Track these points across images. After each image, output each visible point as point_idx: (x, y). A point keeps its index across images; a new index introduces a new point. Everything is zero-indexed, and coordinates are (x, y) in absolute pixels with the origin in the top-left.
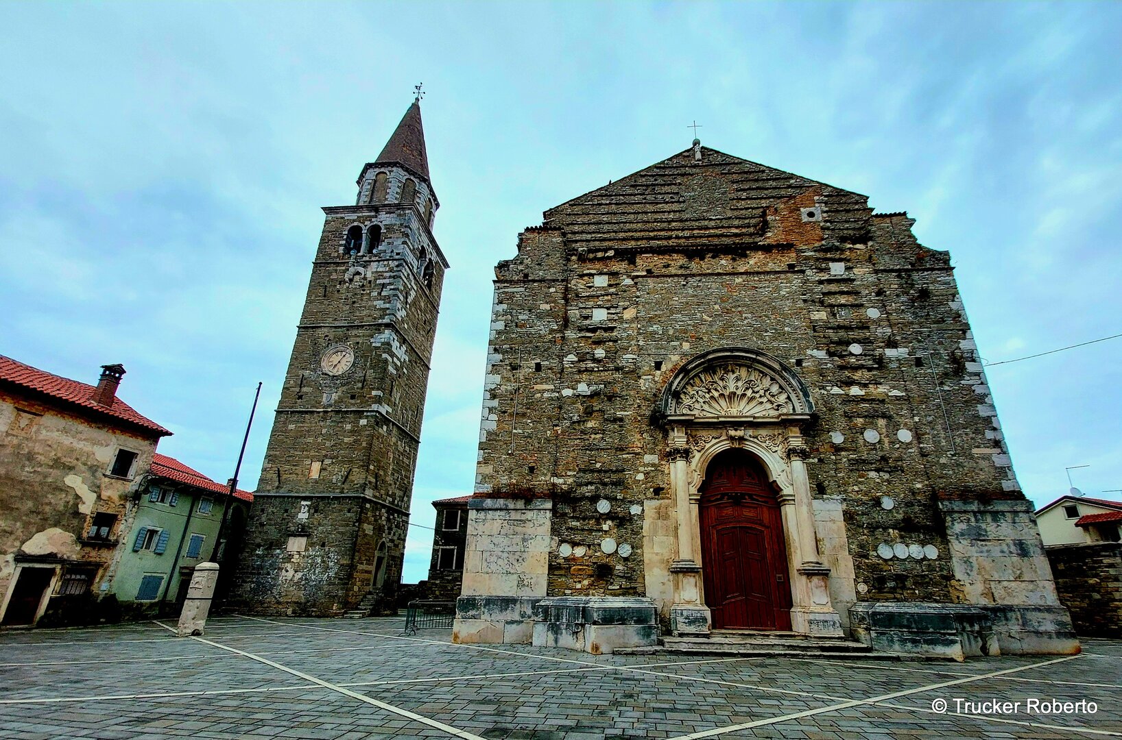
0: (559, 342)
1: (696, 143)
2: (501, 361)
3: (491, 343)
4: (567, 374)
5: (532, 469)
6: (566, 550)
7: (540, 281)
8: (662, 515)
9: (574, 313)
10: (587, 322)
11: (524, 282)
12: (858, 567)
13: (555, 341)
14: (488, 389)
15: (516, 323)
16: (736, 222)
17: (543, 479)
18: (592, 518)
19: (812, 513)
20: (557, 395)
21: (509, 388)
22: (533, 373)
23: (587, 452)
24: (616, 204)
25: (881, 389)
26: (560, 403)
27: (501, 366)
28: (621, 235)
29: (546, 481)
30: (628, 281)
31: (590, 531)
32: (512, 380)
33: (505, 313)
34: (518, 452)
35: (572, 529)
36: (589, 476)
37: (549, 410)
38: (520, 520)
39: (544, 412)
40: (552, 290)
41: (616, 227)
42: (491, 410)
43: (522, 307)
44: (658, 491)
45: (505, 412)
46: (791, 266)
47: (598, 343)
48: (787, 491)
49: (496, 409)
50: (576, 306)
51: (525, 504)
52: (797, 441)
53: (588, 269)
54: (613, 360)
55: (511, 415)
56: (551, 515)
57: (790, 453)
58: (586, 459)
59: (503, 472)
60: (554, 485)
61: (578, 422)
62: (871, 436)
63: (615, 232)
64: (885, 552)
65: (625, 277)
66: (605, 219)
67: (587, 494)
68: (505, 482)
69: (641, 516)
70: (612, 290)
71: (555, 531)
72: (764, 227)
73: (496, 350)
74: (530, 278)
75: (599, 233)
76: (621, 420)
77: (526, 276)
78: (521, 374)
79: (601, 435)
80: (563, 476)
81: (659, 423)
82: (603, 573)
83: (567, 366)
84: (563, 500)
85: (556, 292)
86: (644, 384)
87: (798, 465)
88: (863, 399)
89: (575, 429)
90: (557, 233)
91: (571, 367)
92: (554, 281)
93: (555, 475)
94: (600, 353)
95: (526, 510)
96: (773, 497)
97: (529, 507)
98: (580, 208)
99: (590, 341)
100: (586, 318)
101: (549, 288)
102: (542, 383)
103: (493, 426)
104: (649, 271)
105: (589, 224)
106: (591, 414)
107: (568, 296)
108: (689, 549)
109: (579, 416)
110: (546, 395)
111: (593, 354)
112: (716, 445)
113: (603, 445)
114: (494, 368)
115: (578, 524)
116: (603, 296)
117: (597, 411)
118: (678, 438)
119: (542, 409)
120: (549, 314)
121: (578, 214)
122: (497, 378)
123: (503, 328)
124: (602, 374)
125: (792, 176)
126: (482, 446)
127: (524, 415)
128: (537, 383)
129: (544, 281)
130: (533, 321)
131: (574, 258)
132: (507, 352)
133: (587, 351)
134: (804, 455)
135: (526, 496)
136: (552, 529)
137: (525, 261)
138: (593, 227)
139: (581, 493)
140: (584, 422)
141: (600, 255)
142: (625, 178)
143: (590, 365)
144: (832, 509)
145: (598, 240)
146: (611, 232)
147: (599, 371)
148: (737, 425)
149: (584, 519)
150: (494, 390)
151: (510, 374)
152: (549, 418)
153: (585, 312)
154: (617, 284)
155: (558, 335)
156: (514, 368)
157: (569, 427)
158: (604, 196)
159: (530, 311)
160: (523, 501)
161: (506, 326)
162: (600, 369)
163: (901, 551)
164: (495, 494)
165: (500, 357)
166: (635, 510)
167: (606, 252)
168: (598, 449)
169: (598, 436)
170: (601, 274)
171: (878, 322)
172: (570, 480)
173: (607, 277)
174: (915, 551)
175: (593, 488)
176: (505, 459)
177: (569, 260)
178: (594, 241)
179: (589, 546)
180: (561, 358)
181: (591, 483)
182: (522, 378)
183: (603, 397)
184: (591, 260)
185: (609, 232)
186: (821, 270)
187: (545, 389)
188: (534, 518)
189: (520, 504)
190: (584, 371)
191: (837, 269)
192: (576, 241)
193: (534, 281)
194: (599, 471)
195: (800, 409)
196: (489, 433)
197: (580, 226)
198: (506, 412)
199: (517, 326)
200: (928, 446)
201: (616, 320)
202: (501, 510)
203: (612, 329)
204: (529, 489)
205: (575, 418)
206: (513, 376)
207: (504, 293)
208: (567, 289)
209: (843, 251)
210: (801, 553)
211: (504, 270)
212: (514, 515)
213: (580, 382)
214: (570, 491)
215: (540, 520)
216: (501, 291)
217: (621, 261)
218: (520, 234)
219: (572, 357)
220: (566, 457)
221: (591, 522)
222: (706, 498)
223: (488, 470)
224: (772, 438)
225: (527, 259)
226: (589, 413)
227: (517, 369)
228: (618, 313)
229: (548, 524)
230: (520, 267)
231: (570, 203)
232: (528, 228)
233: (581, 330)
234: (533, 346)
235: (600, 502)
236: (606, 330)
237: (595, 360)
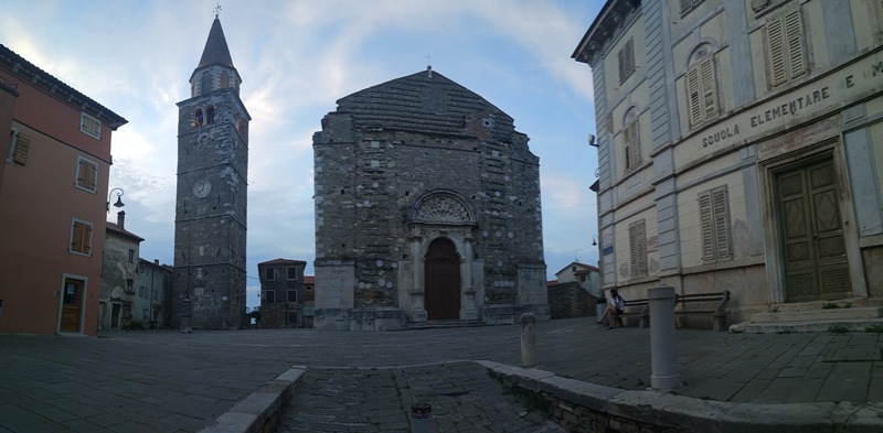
0: (353, 178)
1: (429, 68)
2: (322, 189)
3: (315, 179)
4: (358, 196)
5: (343, 245)
6: (362, 285)
7: (340, 143)
8: (407, 268)
9: (361, 162)
10: (369, 167)
11: (331, 144)
12: (486, 291)
13: (351, 177)
14: (316, 204)
15: (329, 168)
16: (449, 118)
18: (374, 269)
19: (472, 267)
20: (354, 206)
21: (328, 203)
22: (340, 195)
23: (370, 236)
24: (382, 98)
25: (505, 214)
26: (356, 211)
27: (322, 192)
28: (385, 117)
29: (351, 251)
30: (391, 146)
31: (373, 276)
32: (329, 199)
33: (321, 162)
34: (335, 237)
35: (364, 275)
36: (371, 249)
37: (351, 214)
38: (341, 270)
39: (348, 215)
41: (382, 112)
42: (320, 215)
43: (331, 158)
44: (405, 256)
45: (327, 216)
46: (475, 149)
47: (374, 179)
48: (463, 257)
50: (362, 158)
51: (342, 263)
52: (469, 236)
53: (368, 137)
54: (383, 189)
55: (330, 217)
56: (354, 268)
57: (466, 240)
58: (370, 240)
59: (329, 247)
60: (355, 253)
61: (365, 221)
62: (498, 234)
63: (381, 115)
64: (496, 284)
65: (389, 143)
66: (375, 106)
67: (371, 258)
68: (330, 252)
69: (397, 269)
70: (382, 150)
71: (356, 276)
72: (464, 125)
73: (319, 183)
74: (334, 142)
75: (372, 114)
76: (387, 220)
77: (331, 140)
78: (334, 196)
79: (377, 228)
80: (359, 248)
81: (408, 222)
82: (379, 296)
83: (358, 191)
84: (359, 261)
85: (350, 150)
86: (400, 202)
87: (468, 245)
88: (496, 217)
89: (363, 224)
90: (348, 115)
91: (360, 192)
92: (348, 143)
93: (355, 248)
94: (376, 185)
95: (342, 265)
96: (456, 260)
99: (370, 178)
100: (368, 165)
101: (346, 147)
102: (345, 200)
103: (322, 224)
104: (403, 142)
105: (366, 109)
107: (357, 152)
108: (418, 283)
109: (366, 218)
110: (348, 206)
111: (372, 186)
112: (434, 235)
113: (378, 233)
114: (319, 193)
115: (368, 272)
116: (377, 153)
117: (375, 215)
118: (416, 232)
120: (348, 162)
121: (359, 102)
122: (321, 198)
124: (377, 196)
125: (481, 98)
126: (317, 234)
127: (337, 217)
128: (343, 200)
129: (342, 143)
130: (338, 166)
131: (359, 130)
132: (325, 184)
133: (369, 183)
134: (471, 241)
135: (342, 259)
137: (330, 132)
138: (369, 111)
139: (368, 257)
140: (368, 221)
141: (374, 130)
143: (371, 191)
144: (480, 265)
145: (372, 119)
147: (375, 194)
148: (444, 226)
149: (370, 270)
150: (320, 204)
151: (328, 196)
152: (351, 219)
153: (368, 162)
154: (384, 147)
156: (330, 192)
157: (361, 223)
159: (335, 160)
160: (341, 261)
163: (502, 283)
164: (326, 258)
165: (321, 186)
166: (394, 265)
167: (377, 128)
168: (376, 235)
170: (375, 140)
171: (508, 182)
172: (363, 251)
173: (379, 143)
174: (507, 283)
175: (374, 254)
176: (329, 241)
177: (356, 131)
178: (370, 119)
179: (373, 283)
180: (355, 187)
181: (373, 252)
183: (378, 208)
184: (370, 132)
185: (378, 114)
186: (489, 153)
187: (347, 203)
188: (346, 269)
189: (340, 263)
190: (367, 194)
191: (495, 154)
192: (359, 119)
193: (337, 143)
194: (377, 246)
195: (472, 220)
196: (320, 227)
197: (361, 109)
200: (518, 240)
201: (384, 167)
202: (330, 266)
203: (382, 172)
204: (343, 255)
205: (364, 219)
206: (330, 197)
207: (319, 151)
208: (356, 148)
209: (498, 145)
210: (466, 286)
211: (319, 137)
212: (337, 268)
213: (366, 200)
214: (363, 256)
215: (349, 270)
216: (317, 149)
217: (387, 134)
219: (360, 187)
220: (360, 238)
221: (374, 271)
222: (429, 260)
223: (322, 246)
224: (459, 232)
225: (331, 130)
226: (371, 217)
228: (385, 164)
229: (353, 273)
230: (328, 136)
233: (365, 171)
234: (339, 180)
235: (377, 261)
236: (379, 172)
237: (373, 189)
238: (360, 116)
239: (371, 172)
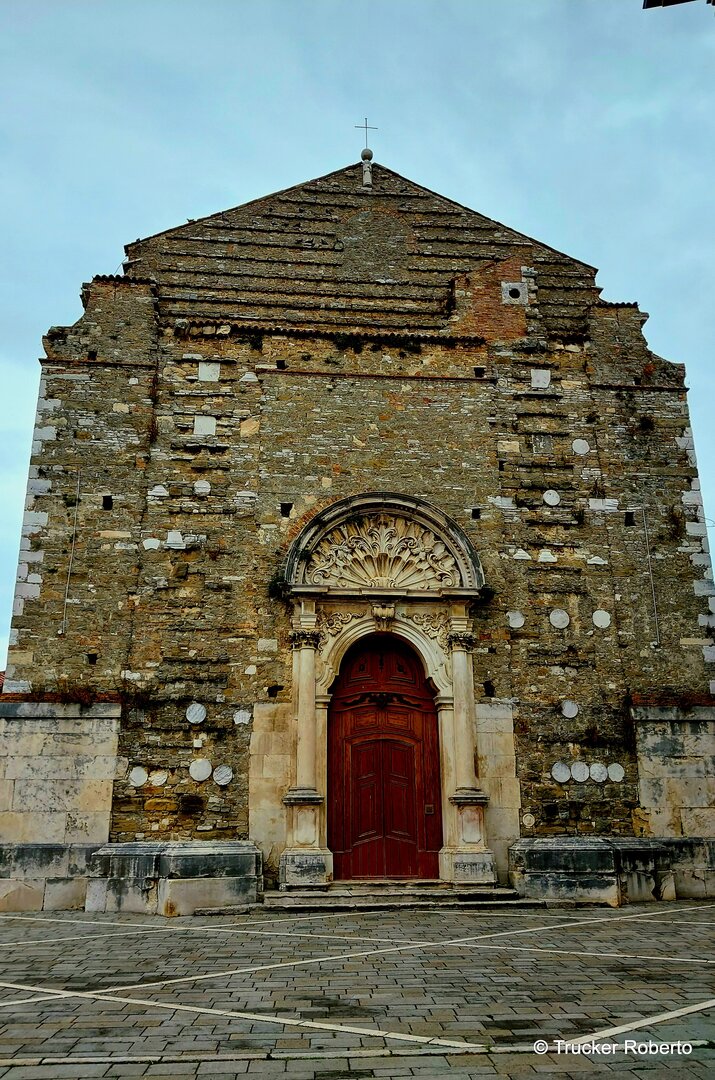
0: (141, 466)
1: (367, 156)
2: (50, 491)
3: (34, 460)
4: (153, 516)
5: (92, 659)
6: (139, 777)
7: (115, 365)
8: (278, 724)
9: (165, 420)
10: (186, 436)
11: (89, 365)
12: (525, 794)
13: (135, 464)
14: (28, 533)
15: (75, 432)
16: (415, 292)
17: (110, 674)
18: (180, 729)
19: (473, 722)
20: (136, 547)
21: (61, 534)
22: (99, 512)
23: (177, 633)
24: (240, 244)
25: (579, 554)
26: (140, 560)
27: (50, 499)
28: (244, 297)
29: (113, 676)
30: (250, 377)
31: (175, 748)
32: (67, 521)
33: (58, 414)
34: (71, 633)
35: (148, 746)
36: (177, 669)
37: (124, 569)
38: (73, 734)
39: (115, 573)
40: (133, 381)
41: (237, 283)
42: (32, 567)
43: (85, 406)
44: (274, 691)
45: (53, 571)
46: (479, 372)
47: (201, 470)
48: (445, 692)
49: (39, 565)
50: (170, 409)
51: (81, 710)
52: (461, 626)
53: (190, 352)
54: (222, 497)
55: (63, 576)
56: (119, 726)
57: (453, 641)
58: (175, 643)
59: (49, 662)
60: (125, 681)
61: (166, 589)
62: (559, 619)
63: (237, 290)
64: (561, 773)
65: (245, 369)
66: (221, 267)
67: (173, 696)
68: (51, 677)
69: (249, 727)
70: (226, 389)
71: (124, 749)
72: (450, 305)
73: (41, 472)
74: (98, 360)
75: (210, 289)
76: (228, 588)
77: (93, 355)
78: (81, 512)
79: (199, 610)
80: (139, 668)
81: (280, 593)
82: (190, 807)
83: (152, 503)
84: (137, 704)
85: (139, 385)
86: (265, 536)
87: (460, 657)
88: (553, 568)
89: (160, 599)
90: (143, 288)
91: (159, 506)
92: (136, 366)
93: (127, 667)
94: (202, 486)
95: (81, 718)
96: (427, 699)
97: (86, 715)
98: (183, 244)
99: (189, 467)
100: (184, 430)
101: (129, 377)
102: (112, 529)
103: (34, 592)
104: (281, 364)
105: (196, 273)
106: (185, 577)
107: (157, 392)
108: (310, 772)
109: (167, 580)
110: (118, 547)
111: (193, 488)
112: (356, 627)
113: (200, 624)
114: (38, 502)
115: (158, 739)
116: (211, 396)
117: (194, 573)
118: (306, 619)
119: (112, 567)
120: (129, 420)
121: (179, 255)
122: (43, 518)
123: (53, 437)
124: (205, 518)
125: (498, 227)
126: (17, 623)
127: (83, 576)
128: (105, 528)
129: (121, 366)
130: (102, 430)
131: (169, 331)
132: (59, 477)
133: (184, 482)
134: (469, 643)
135: (82, 698)
136: (119, 746)
137: (92, 331)
138: (202, 280)
139: (165, 693)
140: (174, 588)
141: (208, 330)
142: (256, 201)
143: (187, 503)
144: (500, 717)
145: (208, 302)
146: (229, 290)
147: (200, 513)
148: (385, 601)
149: (167, 731)
150: (37, 535)
151: (63, 513)
152: (123, 582)
153: (186, 421)
154: (232, 381)
155: (141, 455)
156: (71, 502)
157: (151, 596)
158: (223, 228)
159: (97, 412)
160: (78, 706)
161: (58, 435)
162: (203, 510)
163: (580, 772)
164: (36, 696)
165: (48, 484)
166: (241, 717)
167: (218, 326)
168: (193, 630)
169: (195, 610)
170: (209, 361)
171: (584, 460)
172: (150, 675)
173: (217, 367)
174: (597, 771)
175: (183, 686)
176: (52, 643)
177: (160, 334)
178: (202, 302)
179: (172, 770)
180: (144, 490)
181: (180, 680)
182: (81, 518)
183: (203, 553)
184: (195, 338)
185: (226, 289)
186: (520, 380)
187: (117, 538)
188: (94, 731)
189: (73, 710)
190: (178, 513)
191: (541, 379)
192: (175, 301)
193: (106, 365)
194: (193, 662)
195: (469, 582)
196: (28, 603)
197: (182, 275)
198: (56, 571)
199: (75, 436)
200: (628, 634)
201: (228, 436)
202: (44, 718)
203: (223, 450)
204: (88, 689)
205: (162, 584)
206: (68, 515)
207: (56, 380)
208: (156, 381)
209: (550, 353)
210: (456, 778)
211: (59, 343)
212: (64, 727)
213: (171, 529)
214: (149, 691)
215: (103, 733)
216: (53, 376)
217: (241, 342)
218: (85, 286)
219: (161, 490)
220: (145, 640)
221: (177, 736)
222: (339, 700)
223: (26, 658)
224: (431, 619)
225: (95, 327)
226: (183, 576)
227: (74, 505)
228: (232, 426)
229: (114, 740)
230: (85, 341)
231: (169, 235)
232: (98, 276)
233: (175, 448)
234: (99, 467)
235: (191, 707)
236: (214, 450)
237: (195, 497)
238: (177, 294)
239: (195, 450)
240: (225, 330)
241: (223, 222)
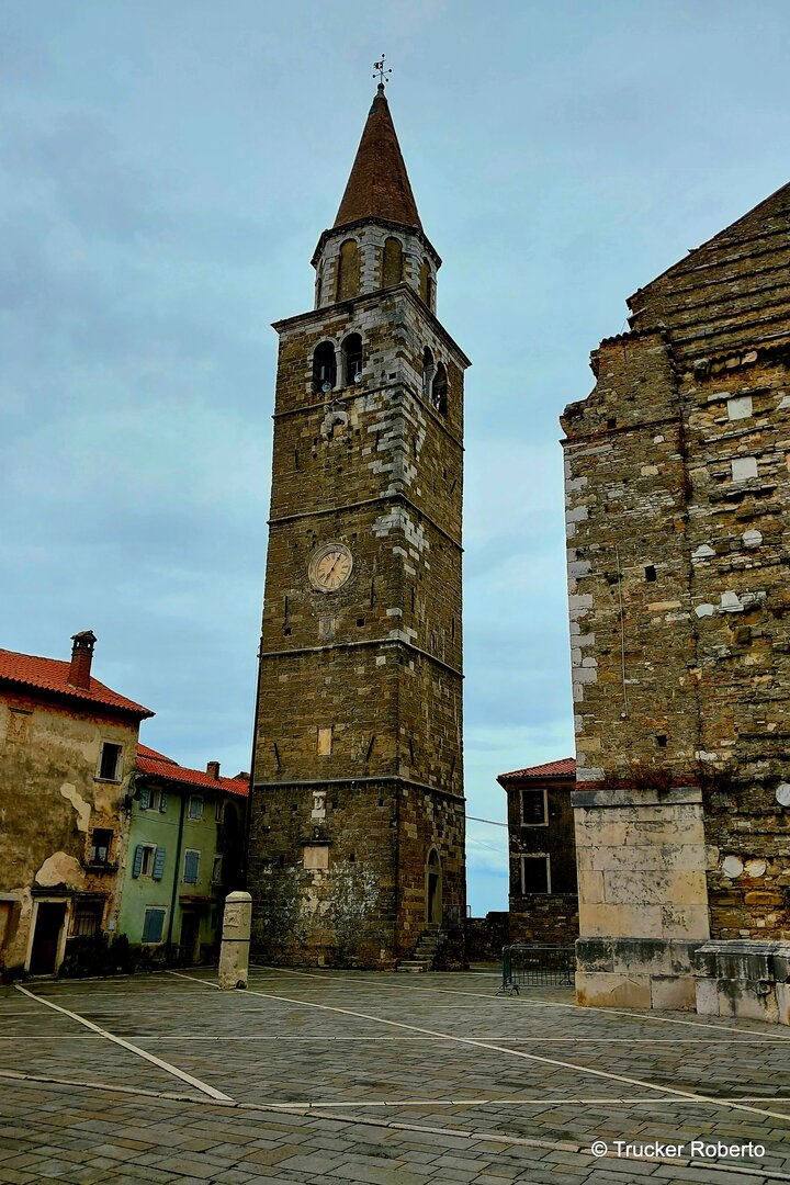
0: (680, 528)
2: (590, 571)
3: (569, 544)
4: (701, 580)
5: (662, 741)
6: (732, 867)
7: (636, 428)
9: (699, 473)
10: (725, 485)
11: (610, 434)
13: (673, 527)
14: (575, 618)
15: (606, 506)
17: (683, 755)
18: (772, 813)
20: (688, 616)
21: (608, 613)
22: (644, 585)
23: (750, 706)
24: (752, 256)
26: (695, 629)
27: (593, 579)
28: (767, 314)
29: (687, 758)
30: (789, 402)
31: (770, 834)
32: (612, 599)
33: (586, 492)
34: (635, 715)
35: (738, 832)
36: (756, 746)
37: (680, 642)
38: (654, 822)
39: (670, 646)
40: (658, 439)
41: (756, 301)
42: (585, 651)
43: (612, 477)
45: (606, 653)
47: (747, 519)
49: (592, 648)
50: (702, 459)
51: (659, 796)
53: (715, 392)
54: (777, 546)
55: (617, 656)
56: (702, 812)
58: (749, 717)
59: (618, 747)
60: (701, 763)
61: (730, 658)
63: (757, 309)
65: (781, 394)
66: (735, 289)
67: (757, 776)
68: (622, 763)
70: (762, 422)
71: (711, 837)
73: (579, 555)
74: (619, 426)
75: (726, 317)
77: (612, 423)
78: (624, 588)
79: (771, 677)
80: (714, 748)
83: (699, 565)
84: (719, 788)
85: (665, 442)
89: (724, 670)
90: (653, 339)
91: (706, 567)
92: (659, 423)
93: (700, 747)
94: (752, 537)
95: (661, 805)
97: (665, 802)
98: (688, 278)
99: (733, 518)
100: (722, 478)
101: (653, 436)
102: (660, 600)
103: (591, 676)
105: (707, 305)
106: (749, 642)
107: (687, 445)
109: (729, 648)
110: (669, 618)
111: (742, 541)
113: (775, 693)
114: (580, 585)
115: (748, 824)
116: (747, 434)
117: (758, 637)
119: (665, 641)
120: (660, 481)
121: (686, 291)
122: (588, 600)
123: (585, 516)
124: (760, 572)
126: (578, 709)
127: (638, 654)
128: (652, 601)
129: (643, 426)
130: (633, 498)
131: (688, 376)
132: (597, 555)
133: (730, 536)
135: (660, 783)
136: (706, 834)
137: (608, 398)
138: (715, 309)
139: (746, 774)
140: (739, 656)
141: (732, 363)
142: (765, 202)
143: (738, 559)
145: (726, 332)
146: (748, 311)
147: (754, 568)
149: (757, 816)
150: (585, 618)
151: (607, 591)
152: (680, 656)
153: (722, 468)
154: (768, 411)
155: (678, 516)
156: (613, 580)
157: (714, 668)
158: (729, 246)
159: (625, 481)
160: (655, 792)
161: (589, 513)
162: (757, 564)
164: (610, 783)
165: (587, 564)
167: (742, 356)
168: (768, 701)
169: (766, 678)
170: (738, 396)
172: (727, 755)
173: (749, 400)
175: (766, 764)
176: (618, 727)
177: (679, 382)
178: (719, 334)
179: (771, 860)
180: (687, 553)
181: (762, 758)
182: (626, 594)
183: (765, 612)
184: (720, 375)
185: (744, 312)
187: (666, 609)
188: (676, 818)
189: (651, 797)
190: (728, 572)
192: (689, 342)
193: (626, 430)
194: (774, 737)
196: (587, 688)
197: (693, 311)
198: (609, 652)
199: (607, 511)
201: (774, 475)
202: (622, 806)
203: (769, 492)
204: (663, 773)
205: (724, 652)
206: (613, 593)
207: (579, 458)
208: (683, 434)
211: (576, 420)
212: (644, 815)
213: (724, 590)
214: (728, 773)
215: (686, 818)
216: (575, 455)
217: (772, 366)
218: (593, 354)
219: (707, 550)
220: (714, 717)
221: (769, 821)
223: (595, 744)
225: (610, 393)
226: (745, 641)
227: (616, 581)
228: (776, 462)
229: (699, 827)
230: (602, 410)
231: (671, 273)
232: (604, 340)
233: (714, 500)
234: (637, 538)
235: (780, 788)
236: (759, 494)
237: (745, 550)
238: (691, 333)
239: (737, 498)
240: (751, 357)
241: (730, 238)
